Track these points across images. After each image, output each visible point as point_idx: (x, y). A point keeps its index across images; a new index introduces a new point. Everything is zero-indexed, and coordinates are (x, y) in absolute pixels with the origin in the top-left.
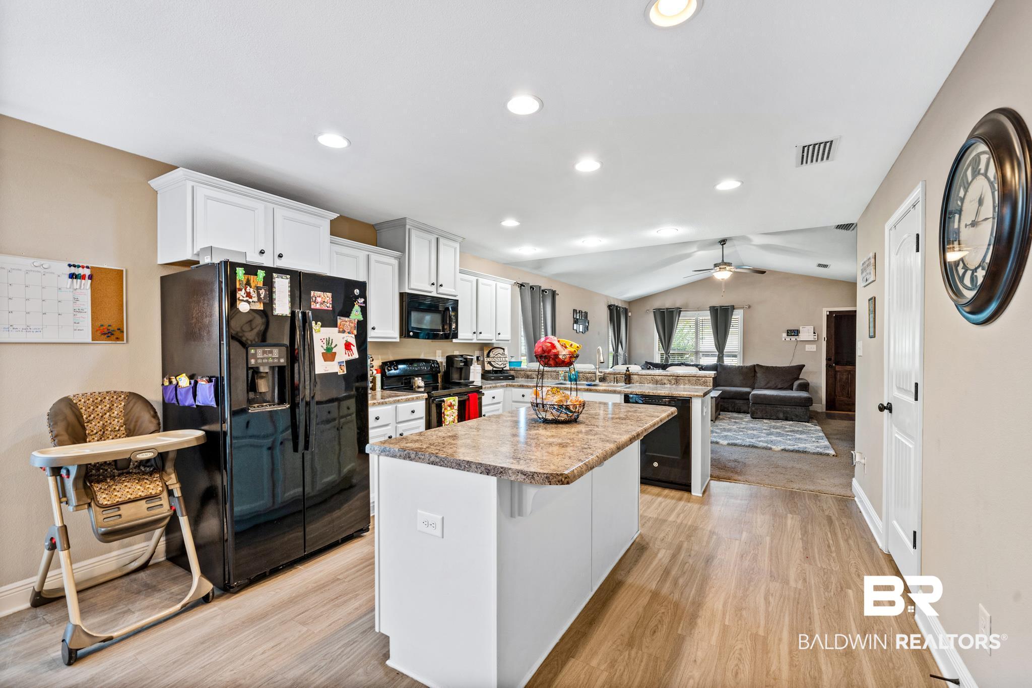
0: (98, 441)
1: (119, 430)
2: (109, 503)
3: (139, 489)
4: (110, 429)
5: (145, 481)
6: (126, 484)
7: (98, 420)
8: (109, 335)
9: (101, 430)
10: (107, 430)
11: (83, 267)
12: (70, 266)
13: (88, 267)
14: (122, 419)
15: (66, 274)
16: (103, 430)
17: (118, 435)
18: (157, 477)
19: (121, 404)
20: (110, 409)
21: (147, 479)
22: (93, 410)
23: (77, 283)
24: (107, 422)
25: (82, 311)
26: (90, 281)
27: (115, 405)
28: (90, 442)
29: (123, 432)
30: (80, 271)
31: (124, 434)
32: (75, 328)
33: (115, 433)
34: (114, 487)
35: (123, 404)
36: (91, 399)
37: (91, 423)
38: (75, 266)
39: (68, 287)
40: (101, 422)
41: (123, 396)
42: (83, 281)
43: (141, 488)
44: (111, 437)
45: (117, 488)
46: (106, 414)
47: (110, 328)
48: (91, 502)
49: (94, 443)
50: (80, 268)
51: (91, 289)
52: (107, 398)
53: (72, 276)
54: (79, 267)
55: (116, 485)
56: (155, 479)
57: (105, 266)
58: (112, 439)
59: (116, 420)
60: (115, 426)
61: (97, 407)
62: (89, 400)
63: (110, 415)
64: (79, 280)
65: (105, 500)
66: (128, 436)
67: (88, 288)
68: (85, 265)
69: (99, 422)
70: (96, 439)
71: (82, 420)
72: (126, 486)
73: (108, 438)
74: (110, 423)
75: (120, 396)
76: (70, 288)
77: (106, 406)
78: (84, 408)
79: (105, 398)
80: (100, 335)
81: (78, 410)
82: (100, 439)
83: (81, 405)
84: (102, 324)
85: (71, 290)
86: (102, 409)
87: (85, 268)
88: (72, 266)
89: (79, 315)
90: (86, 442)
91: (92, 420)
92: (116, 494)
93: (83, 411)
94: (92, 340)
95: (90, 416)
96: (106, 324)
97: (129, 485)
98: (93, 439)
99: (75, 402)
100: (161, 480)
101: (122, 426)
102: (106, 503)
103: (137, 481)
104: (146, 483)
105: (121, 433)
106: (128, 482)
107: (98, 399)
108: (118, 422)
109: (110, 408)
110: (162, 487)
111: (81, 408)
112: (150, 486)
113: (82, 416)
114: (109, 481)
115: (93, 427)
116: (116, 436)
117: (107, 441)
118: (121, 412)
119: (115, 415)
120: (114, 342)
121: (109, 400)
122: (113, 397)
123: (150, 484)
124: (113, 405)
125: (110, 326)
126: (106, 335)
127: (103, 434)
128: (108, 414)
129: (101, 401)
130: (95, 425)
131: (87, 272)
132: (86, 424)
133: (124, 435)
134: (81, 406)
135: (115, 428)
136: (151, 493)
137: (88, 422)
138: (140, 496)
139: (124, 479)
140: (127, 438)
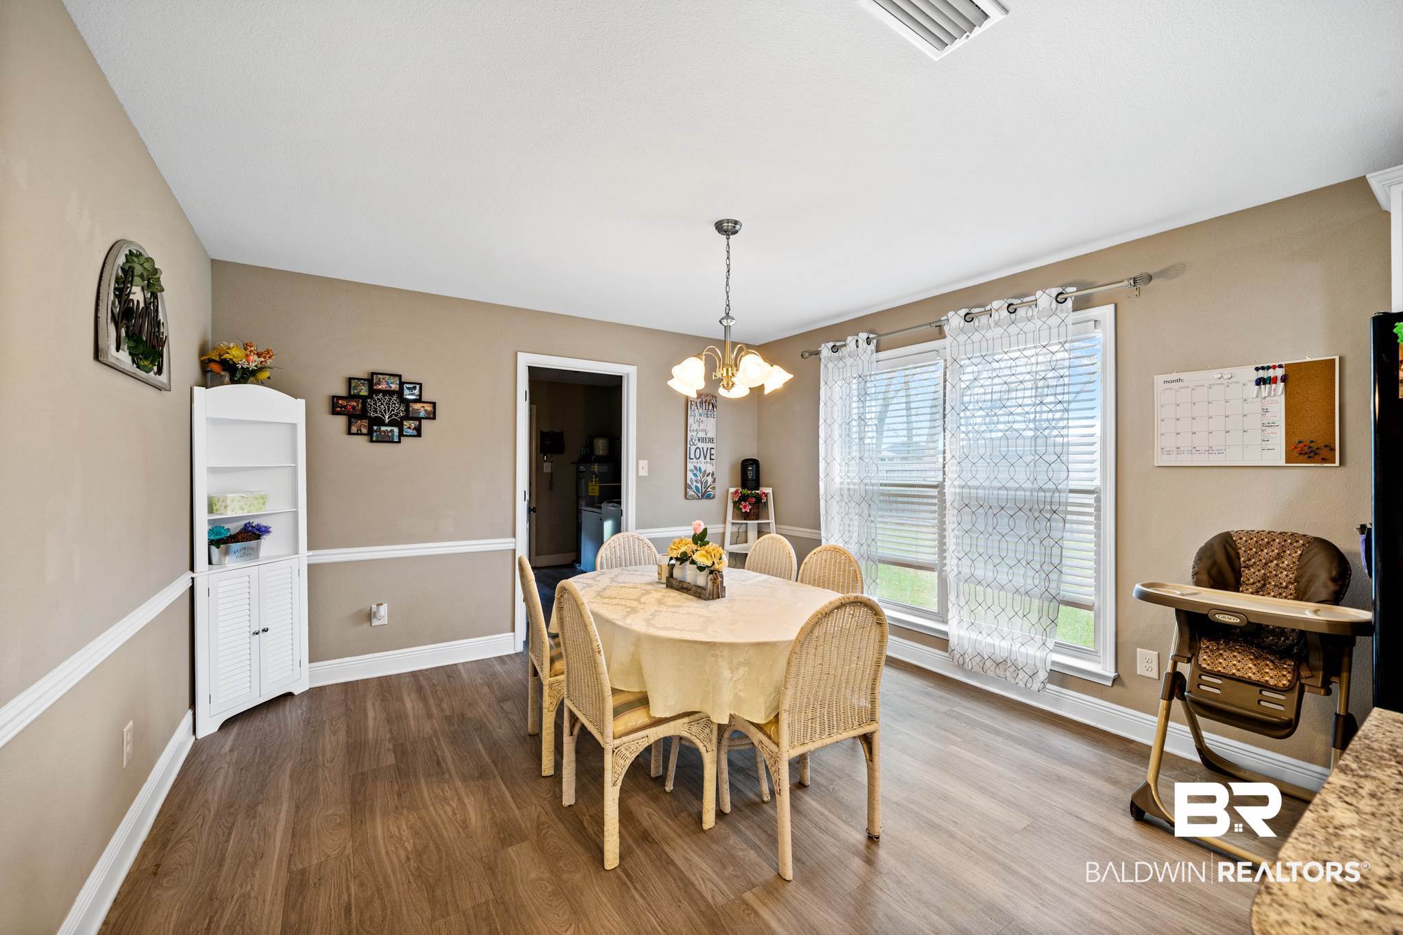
0: (1252, 593)
1: (1286, 587)
2: (1208, 668)
3: (1250, 668)
4: (1273, 583)
5: (1268, 662)
6: (1235, 654)
7: (1259, 568)
8: (1312, 455)
9: (1259, 581)
10: (1270, 583)
11: (1274, 367)
12: (1257, 369)
13: (1280, 366)
14: (1293, 573)
15: (1252, 381)
16: (1262, 582)
17: (1284, 594)
18: (1289, 665)
19: (1296, 552)
20: (1279, 557)
21: (1272, 661)
22: (1256, 553)
23: (1265, 389)
24: (1271, 572)
25: (1273, 425)
26: (1282, 384)
27: (1288, 552)
28: (1242, 592)
29: (1292, 591)
30: (1271, 373)
31: (1291, 594)
32: (1264, 447)
33: (1280, 591)
34: (1221, 652)
35: (1299, 552)
36: (1255, 539)
37: (1249, 570)
38: (1263, 368)
39: (1255, 396)
40: (1263, 571)
41: (1301, 542)
42: (1274, 385)
43: (1253, 667)
44: (1272, 594)
45: (1225, 655)
46: (1272, 561)
47: (1312, 445)
48: (1192, 658)
49: (1247, 595)
50: (1271, 370)
51: (1286, 394)
52: (1278, 540)
53: (1260, 382)
54: (1269, 368)
55: (1225, 651)
56: (1285, 666)
57: (1308, 359)
58: (1274, 597)
59: (1285, 573)
60: (1281, 581)
61: (1262, 550)
62: (1252, 539)
63: (1277, 565)
64: (1267, 386)
65: (1204, 662)
66: (1297, 598)
67: (1280, 393)
68: (1277, 364)
69: (1259, 571)
70: (1250, 590)
71: (1237, 562)
72: (1235, 656)
73: (1269, 594)
74: (1276, 575)
75: (1297, 541)
76: (1257, 397)
77: (1273, 551)
78: (1243, 549)
79: (1274, 540)
80: (1297, 455)
81: (1236, 550)
82: (1257, 592)
83: (1240, 543)
84: (1301, 440)
85: (1259, 399)
86: (1267, 554)
87: (1277, 369)
88: (1260, 369)
89: (1269, 430)
90: (1239, 592)
91: (1252, 566)
92: (1221, 661)
93: (1241, 552)
94: (1286, 463)
95: (1250, 560)
96: (1307, 440)
97: (1239, 657)
98: (1247, 589)
99: (1234, 538)
100: (1294, 671)
101: (1292, 584)
102: (1205, 666)
103: (1252, 657)
104: (1267, 665)
105: (1289, 592)
106: (1240, 653)
107: (1264, 540)
108: (1287, 576)
109: (1278, 554)
110: (1289, 681)
111: (1240, 548)
112: (1270, 672)
113: (1240, 559)
114: (1221, 642)
115: (1250, 575)
116: (1280, 594)
117: (1266, 598)
118: (1294, 563)
119: (1284, 565)
120: (1319, 465)
121: (1279, 543)
122: (1285, 541)
123: (1271, 669)
124: (1284, 552)
125: (1312, 442)
126: (1306, 456)
127: (1262, 587)
128: (1275, 562)
129: (1268, 543)
130: (1254, 573)
131: (1280, 373)
132: (1242, 569)
133: (1292, 597)
134: (1240, 546)
135: (1281, 584)
136: (1267, 681)
137: (1245, 567)
138: (1250, 677)
139: (1237, 647)
140: (1296, 602)
